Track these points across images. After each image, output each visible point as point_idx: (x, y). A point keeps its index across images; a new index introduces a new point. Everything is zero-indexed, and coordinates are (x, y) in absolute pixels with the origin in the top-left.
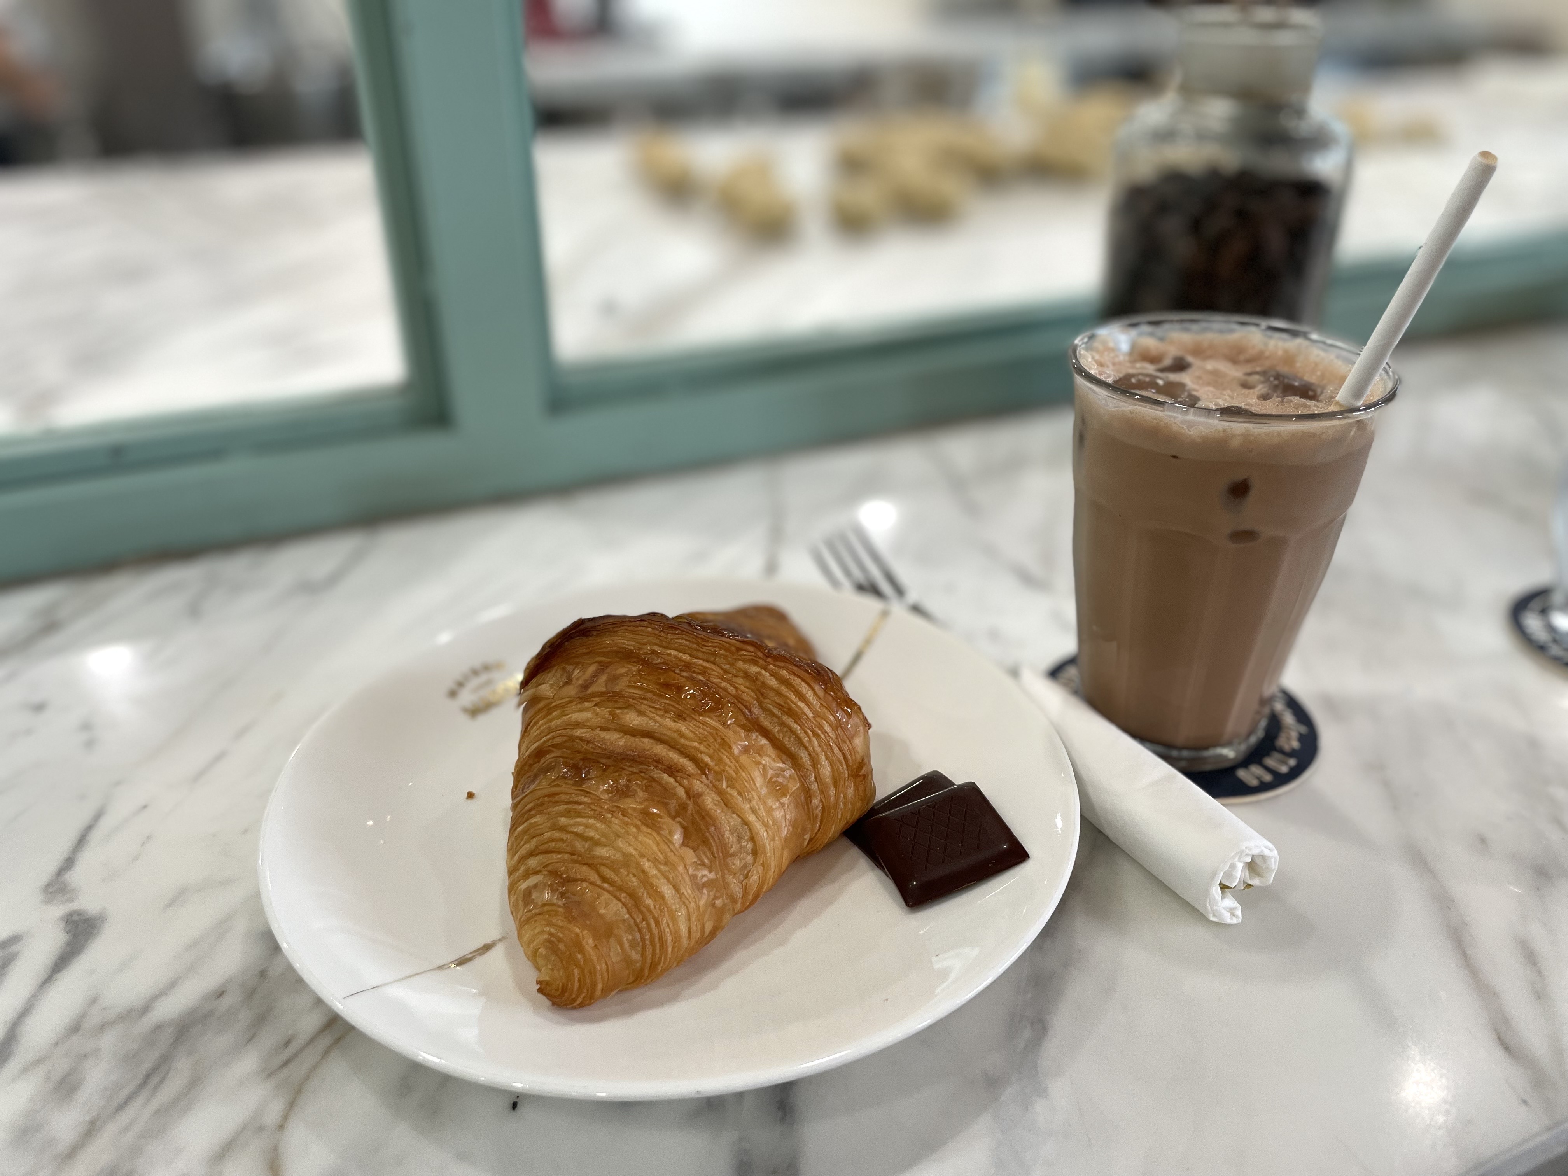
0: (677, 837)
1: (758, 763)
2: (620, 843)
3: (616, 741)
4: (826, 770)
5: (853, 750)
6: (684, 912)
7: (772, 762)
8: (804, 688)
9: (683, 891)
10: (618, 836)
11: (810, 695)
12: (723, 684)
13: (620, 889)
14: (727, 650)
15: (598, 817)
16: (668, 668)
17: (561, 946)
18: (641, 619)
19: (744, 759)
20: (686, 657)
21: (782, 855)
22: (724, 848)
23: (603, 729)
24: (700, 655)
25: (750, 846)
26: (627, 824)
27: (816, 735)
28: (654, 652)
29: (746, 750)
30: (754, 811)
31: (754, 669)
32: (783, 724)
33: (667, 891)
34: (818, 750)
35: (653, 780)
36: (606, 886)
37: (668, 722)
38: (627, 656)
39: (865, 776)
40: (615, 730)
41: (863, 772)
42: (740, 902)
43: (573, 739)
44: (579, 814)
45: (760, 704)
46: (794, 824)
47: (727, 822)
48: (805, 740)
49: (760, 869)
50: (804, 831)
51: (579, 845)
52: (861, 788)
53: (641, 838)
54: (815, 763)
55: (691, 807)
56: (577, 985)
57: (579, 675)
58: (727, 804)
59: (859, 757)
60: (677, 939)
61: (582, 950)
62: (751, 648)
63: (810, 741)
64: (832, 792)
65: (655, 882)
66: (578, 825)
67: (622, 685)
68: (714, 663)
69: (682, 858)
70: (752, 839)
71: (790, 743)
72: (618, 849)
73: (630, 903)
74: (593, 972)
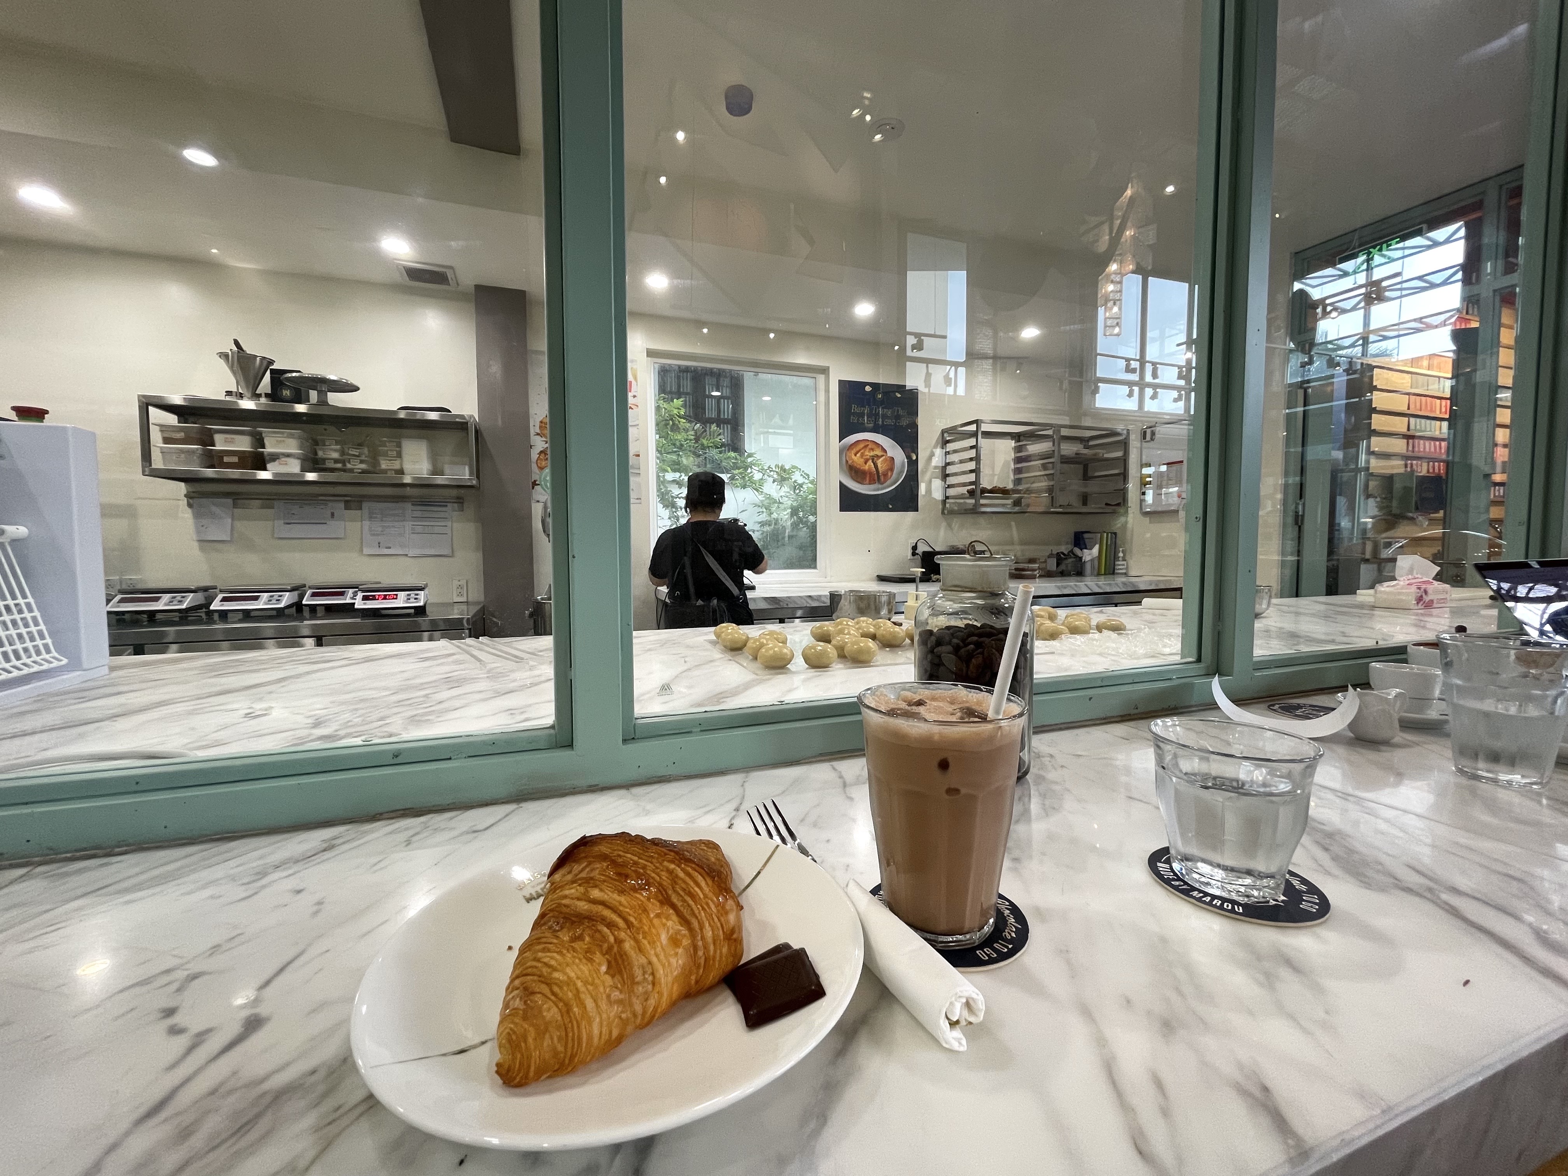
0: (604, 968)
1: (664, 925)
2: (568, 970)
3: (583, 906)
4: (709, 934)
5: (728, 922)
6: (598, 1020)
7: (673, 924)
8: (700, 879)
9: (600, 1003)
10: (568, 965)
11: (703, 884)
12: (653, 875)
13: (561, 1000)
14: (659, 854)
15: (560, 953)
16: (624, 865)
17: (514, 1037)
18: (616, 835)
19: (656, 921)
20: (636, 858)
21: (672, 988)
22: (632, 977)
23: (578, 899)
24: (644, 857)
25: (650, 978)
26: (574, 957)
27: (703, 909)
28: (619, 856)
29: (658, 916)
30: (657, 956)
31: (672, 866)
32: (684, 901)
33: (589, 1004)
34: (704, 919)
35: (599, 931)
36: (553, 998)
37: (615, 896)
38: (604, 857)
39: (735, 940)
40: (585, 900)
41: (735, 936)
42: (640, 1018)
43: (560, 905)
44: (549, 951)
45: (673, 888)
46: (683, 968)
47: (638, 960)
48: (696, 912)
49: (656, 996)
50: (691, 973)
51: (545, 970)
52: (733, 948)
53: (581, 966)
54: (702, 928)
55: (615, 949)
56: (517, 1066)
57: (577, 868)
58: (640, 950)
59: (731, 926)
60: (590, 1038)
61: (525, 1041)
62: (672, 854)
63: (700, 913)
64: (712, 948)
65: (582, 996)
66: (545, 957)
67: (595, 874)
68: (652, 863)
69: (603, 982)
70: (653, 974)
71: (686, 912)
72: (565, 974)
73: (564, 1009)
74: (529, 1058)
